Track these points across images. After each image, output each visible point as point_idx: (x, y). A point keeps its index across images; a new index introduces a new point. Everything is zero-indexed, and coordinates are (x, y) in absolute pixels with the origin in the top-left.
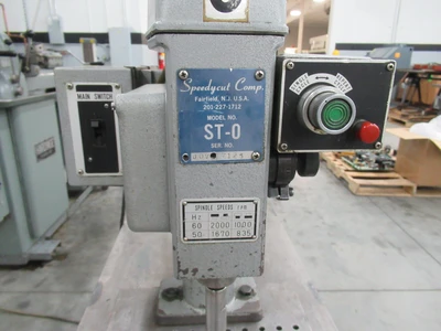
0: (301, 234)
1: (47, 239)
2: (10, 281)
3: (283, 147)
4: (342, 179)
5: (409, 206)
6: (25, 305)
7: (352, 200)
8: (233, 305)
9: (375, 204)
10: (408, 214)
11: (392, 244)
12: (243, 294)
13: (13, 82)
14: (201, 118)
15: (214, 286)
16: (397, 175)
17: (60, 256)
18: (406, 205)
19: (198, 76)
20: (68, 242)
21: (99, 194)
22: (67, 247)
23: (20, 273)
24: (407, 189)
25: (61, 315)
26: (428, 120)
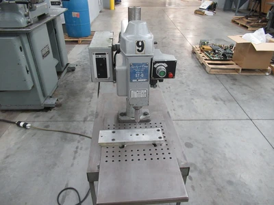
0: (177, 94)
1: (51, 97)
2: (38, 116)
3: (153, 78)
4: (203, 64)
5: (235, 80)
6: (47, 126)
7: (207, 76)
8: (142, 117)
9: (218, 78)
10: (234, 84)
11: (221, 99)
12: (145, 114)
13: (26, 16)
14: (135, 73)
15: (136, 109)
16: (233, 63)
17: (58, 105)
18: (234, 79)
19: (134, 65)
20: (61, 99)
21: (70, 73)
22: (61, 101)
23: (41, 113)
24: (236, 70)
25: (65, 130)
26: (253, 31)
